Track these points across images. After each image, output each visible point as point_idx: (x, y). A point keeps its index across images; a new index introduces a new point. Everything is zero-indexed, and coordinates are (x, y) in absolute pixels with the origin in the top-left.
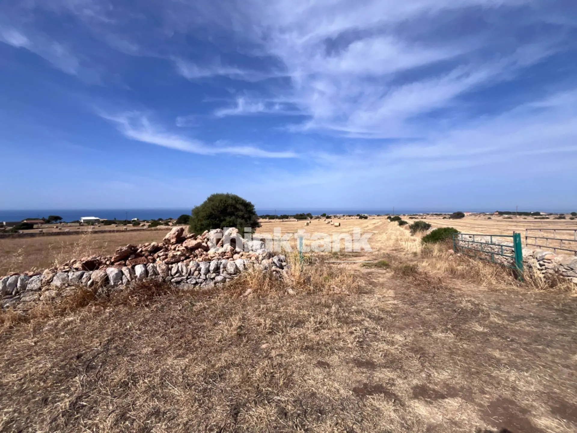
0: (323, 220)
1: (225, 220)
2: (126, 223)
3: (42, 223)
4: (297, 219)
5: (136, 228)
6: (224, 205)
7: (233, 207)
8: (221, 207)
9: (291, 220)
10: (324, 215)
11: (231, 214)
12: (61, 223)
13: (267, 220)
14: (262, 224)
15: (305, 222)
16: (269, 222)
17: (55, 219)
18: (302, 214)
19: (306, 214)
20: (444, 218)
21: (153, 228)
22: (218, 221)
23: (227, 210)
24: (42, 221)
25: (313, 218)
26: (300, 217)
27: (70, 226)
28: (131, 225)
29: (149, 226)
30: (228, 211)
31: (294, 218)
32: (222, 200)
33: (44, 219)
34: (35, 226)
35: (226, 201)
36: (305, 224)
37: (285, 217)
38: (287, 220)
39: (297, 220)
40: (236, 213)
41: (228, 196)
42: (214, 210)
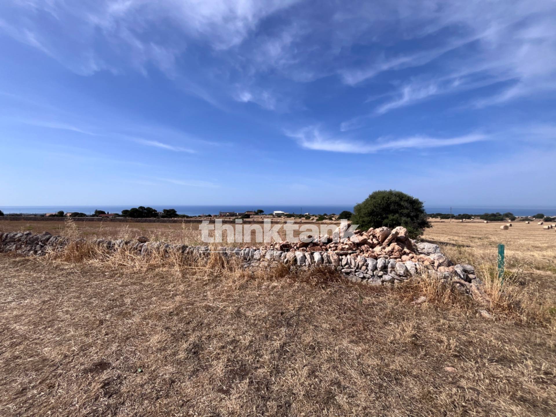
1: (387, 218)
2: (301, 216)
3: (254, 215)
4: (486, 219)
5: (307, 221)
6: (386, 203)
7: (396, 204)
8: (383, 204)
9: (475, 221)
10: (540, 216)
11: (394, 212)
12: (263, 215)
13: (438, 219)
14: (432, 224)
15: (501, 225)
16: (442, 222)
17: (260, 212)
18: (495, 213)
19: (502, 213)
21: (320, 222)
22: (379, 218)
23: (389, 208)
24: (254, 213)
27: (268, 217)
28: (304, 218)
29: (317, 220)
30: (391, 208)
31: (481, 218)
32: (384, 197)
33: (255, 212)
34: (251, 217)
35: (388, 198)
39: (485, 222)
41: (391, 193)
42: (375, 207)
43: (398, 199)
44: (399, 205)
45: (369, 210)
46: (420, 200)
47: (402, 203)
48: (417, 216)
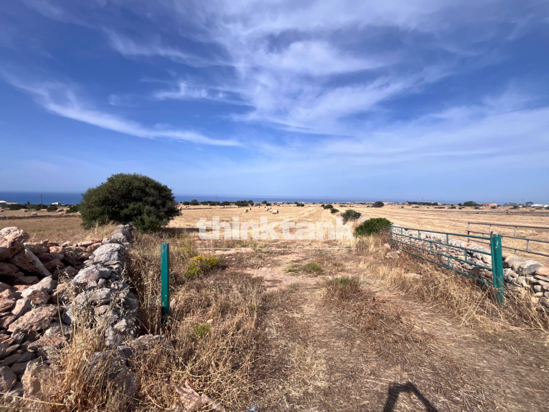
0: (263, 207)
1: (127, 207)
4: (238, 205)
6: (127, 188)
7: (140, 191)
8: (122, 190)
9: (232, 206)
10: (265, 203)
11: (137, 200)
20: (368, 207)
22: (116, 208)
23: (131, 194)
25: (254, 205)
26: (242, 204)
30: (133, 195)
32: (124, 182)
36: (245, 211)
37: (226, 203)
38: (228, 206)
40: (144, 199)
41: (135, 178)
42: (111, 193)
43: (143, 184)
44: (143, 191)
45: (101, 196)
46: (169, 187)
47: (147, 190)
48: (164, 205)
